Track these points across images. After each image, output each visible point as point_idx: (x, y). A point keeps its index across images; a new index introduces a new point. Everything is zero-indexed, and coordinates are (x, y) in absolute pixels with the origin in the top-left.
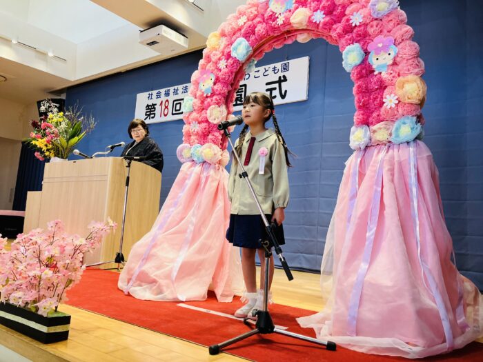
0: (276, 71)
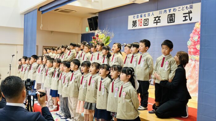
0: (187, 8)
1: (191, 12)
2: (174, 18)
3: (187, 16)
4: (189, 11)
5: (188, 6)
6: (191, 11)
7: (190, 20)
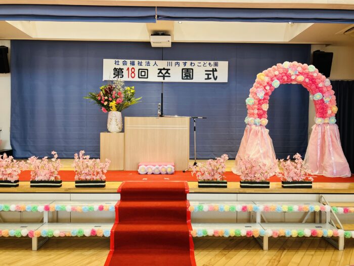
0: (211, 65)
1: (216, 71)
2: (191, 73)
3: (211, 74)
4: (213, 69)
5: (212, 62)
6: (215, 69)
7: (215, 79)
